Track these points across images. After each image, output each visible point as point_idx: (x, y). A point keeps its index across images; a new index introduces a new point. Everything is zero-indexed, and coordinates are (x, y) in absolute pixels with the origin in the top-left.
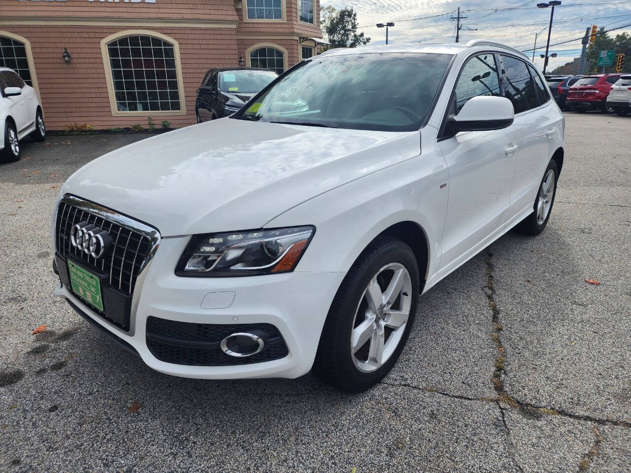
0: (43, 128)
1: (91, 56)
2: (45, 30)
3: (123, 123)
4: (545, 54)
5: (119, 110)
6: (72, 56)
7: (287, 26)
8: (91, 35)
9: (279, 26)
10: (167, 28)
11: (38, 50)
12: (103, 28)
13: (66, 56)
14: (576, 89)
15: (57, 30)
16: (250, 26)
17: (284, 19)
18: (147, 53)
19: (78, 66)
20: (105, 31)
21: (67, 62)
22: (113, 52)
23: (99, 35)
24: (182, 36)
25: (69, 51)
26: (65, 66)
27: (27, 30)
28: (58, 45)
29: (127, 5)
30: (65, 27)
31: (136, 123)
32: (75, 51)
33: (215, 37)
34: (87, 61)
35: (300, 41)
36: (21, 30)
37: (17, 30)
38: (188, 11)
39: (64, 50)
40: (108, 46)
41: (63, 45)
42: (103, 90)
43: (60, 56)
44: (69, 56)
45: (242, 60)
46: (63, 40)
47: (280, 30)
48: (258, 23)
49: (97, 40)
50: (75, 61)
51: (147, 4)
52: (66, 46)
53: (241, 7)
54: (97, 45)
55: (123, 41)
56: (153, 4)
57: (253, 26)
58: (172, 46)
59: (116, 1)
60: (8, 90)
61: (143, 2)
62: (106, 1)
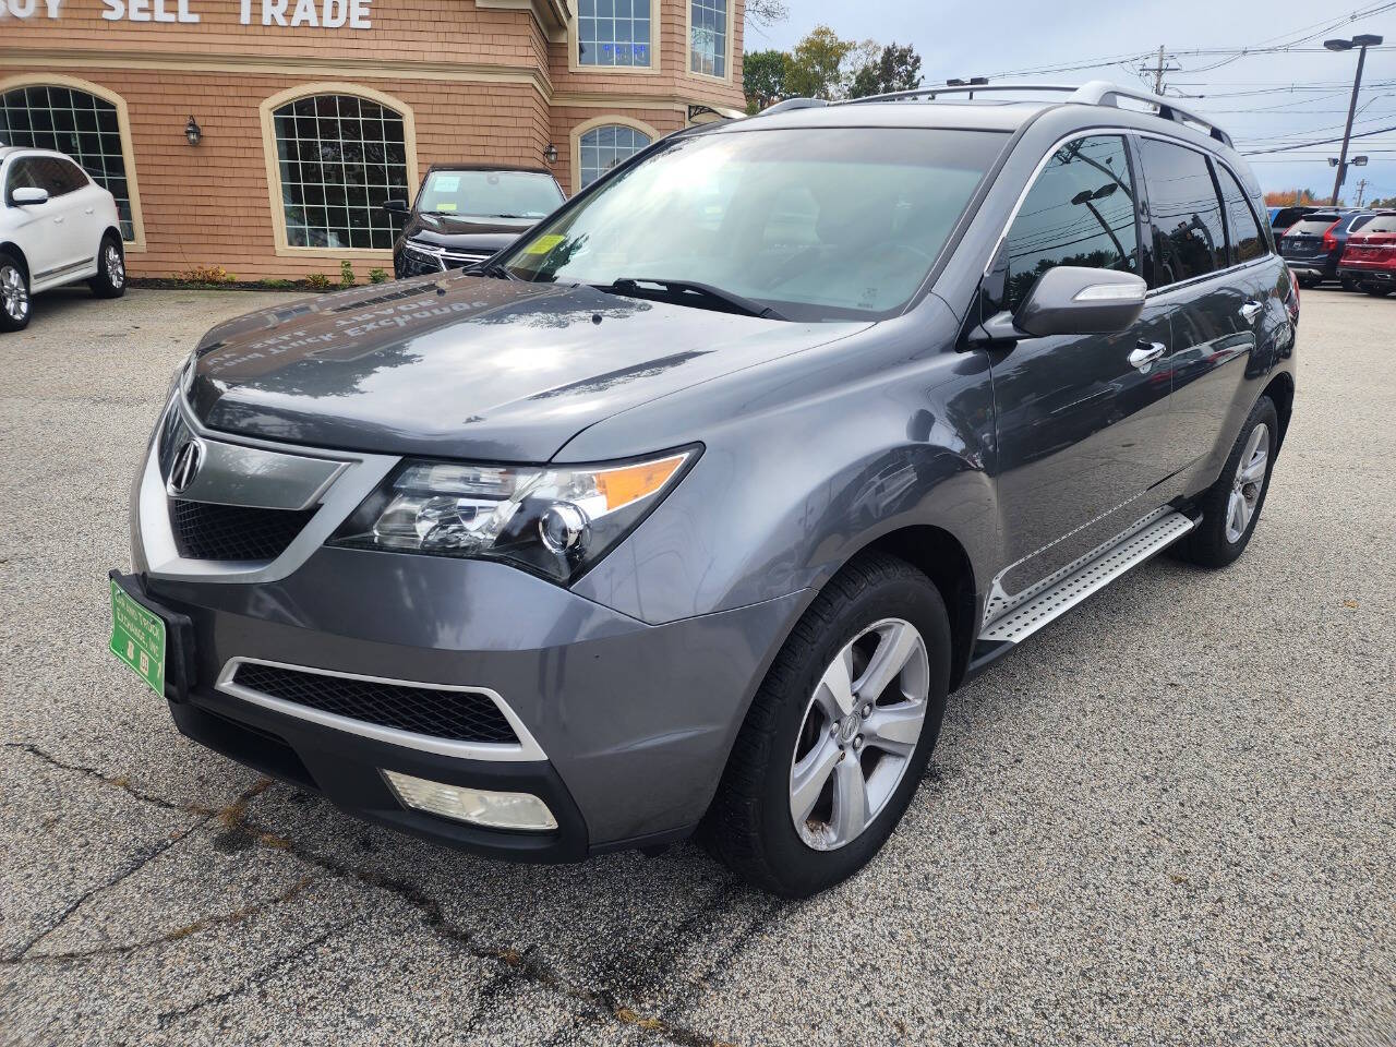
0: (121, 272)
1: (241, 133)
2: (156, 79)
3: (298, 270)
4: (1338, 156)
5: (291, 244)
6: (204, 132)
7: (661, 81)
8: (243, 92)
9: (643, 81)
10: (390, 81)
11: (140, 119)
12: (265, 76)
13: (191, 132)
14: (1361, 240)
15: (180, 80)
16: (583, 79)
17: (655, 67)
18: (351, 129)
19: (216, 152)
20: (270, 83)
21: (194, 144)
22: (284, 127)
23: (257, 92)
24: (422, 98)
25: (199, 122)
26: (190, 152)
27: (121, 78)
28: (180, 110)
29: (316, 33)
30: (195, 74)
31: (316, 272)
32: (210, 121)
33: (488, 100)
34: (233, 142)
35: (690, 112)
36: (111, 78)
37: (102, 77)
38: (437, 47)
39: (189, 121)
40: (275, 113)
41: (187, 111)
42: (260, 203)
43: (182, 131)
44: (197, 131)
45: (554, 150)
46: (189, 101)
47: (643, 90)
48: (598, 75)
49: (252, 102)
50: (209, 142)
51: (353, 32)
52: (195, 111)
53: (563, 40)
54: (250, 113)
55: (304, 105)
56: (365, 32)
57: (589, 81)
58: (401, 117)
59: (295, 22)
60: (21, 193)
61: (346, 27)
62: (275, 25)
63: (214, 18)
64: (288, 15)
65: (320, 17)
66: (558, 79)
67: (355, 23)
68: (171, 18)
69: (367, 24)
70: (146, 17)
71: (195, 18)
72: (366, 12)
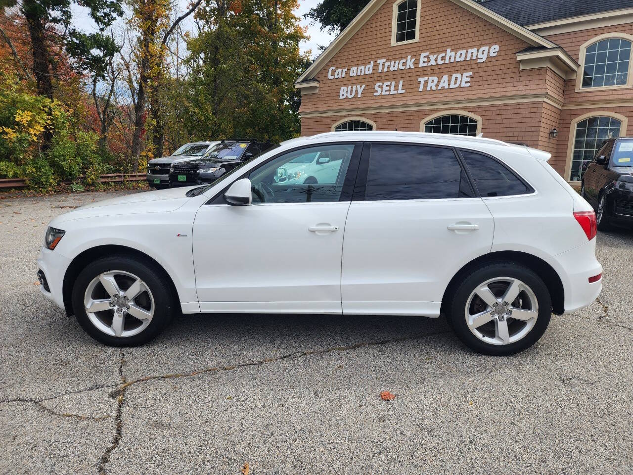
8: (416, 117)
10: (474, 107)
16: (583, 95)
17: (629, 85)
18: (455, 129)
20: (426, 113)
23: (420, 117)
24: (486, 113)
29: (447, 91)
38: (497, 90)
40: (426, 125)
45: (556, 131)
48: (595, 91)
51: (462, 89)
55: (437, 120)
56: (467, 88)
57: (586, 96)
58: (476, 122)
59: (439, 88)
60: (321, 160)
61: (459, 87)
62: (431, 90)
63: (410, 90)
64: (437, 86)
65: (449, 84)
66: (567, 96)
67: (463, 85)
68: (395, 92)
69: (468, 85)
70: (388, 93)
71: (404, 91)
72: (468, 79)
